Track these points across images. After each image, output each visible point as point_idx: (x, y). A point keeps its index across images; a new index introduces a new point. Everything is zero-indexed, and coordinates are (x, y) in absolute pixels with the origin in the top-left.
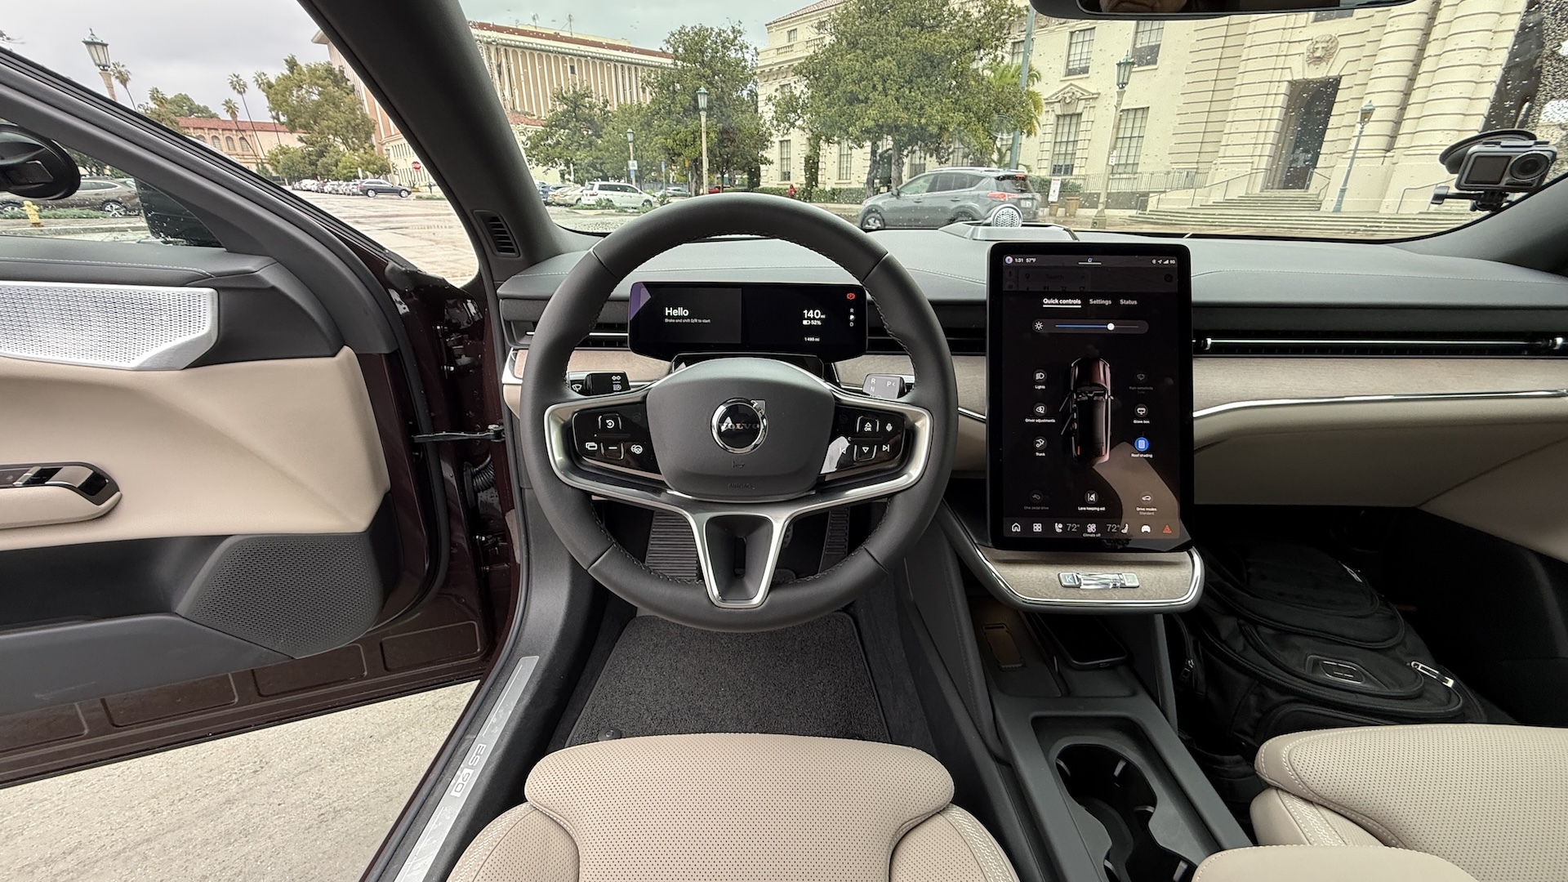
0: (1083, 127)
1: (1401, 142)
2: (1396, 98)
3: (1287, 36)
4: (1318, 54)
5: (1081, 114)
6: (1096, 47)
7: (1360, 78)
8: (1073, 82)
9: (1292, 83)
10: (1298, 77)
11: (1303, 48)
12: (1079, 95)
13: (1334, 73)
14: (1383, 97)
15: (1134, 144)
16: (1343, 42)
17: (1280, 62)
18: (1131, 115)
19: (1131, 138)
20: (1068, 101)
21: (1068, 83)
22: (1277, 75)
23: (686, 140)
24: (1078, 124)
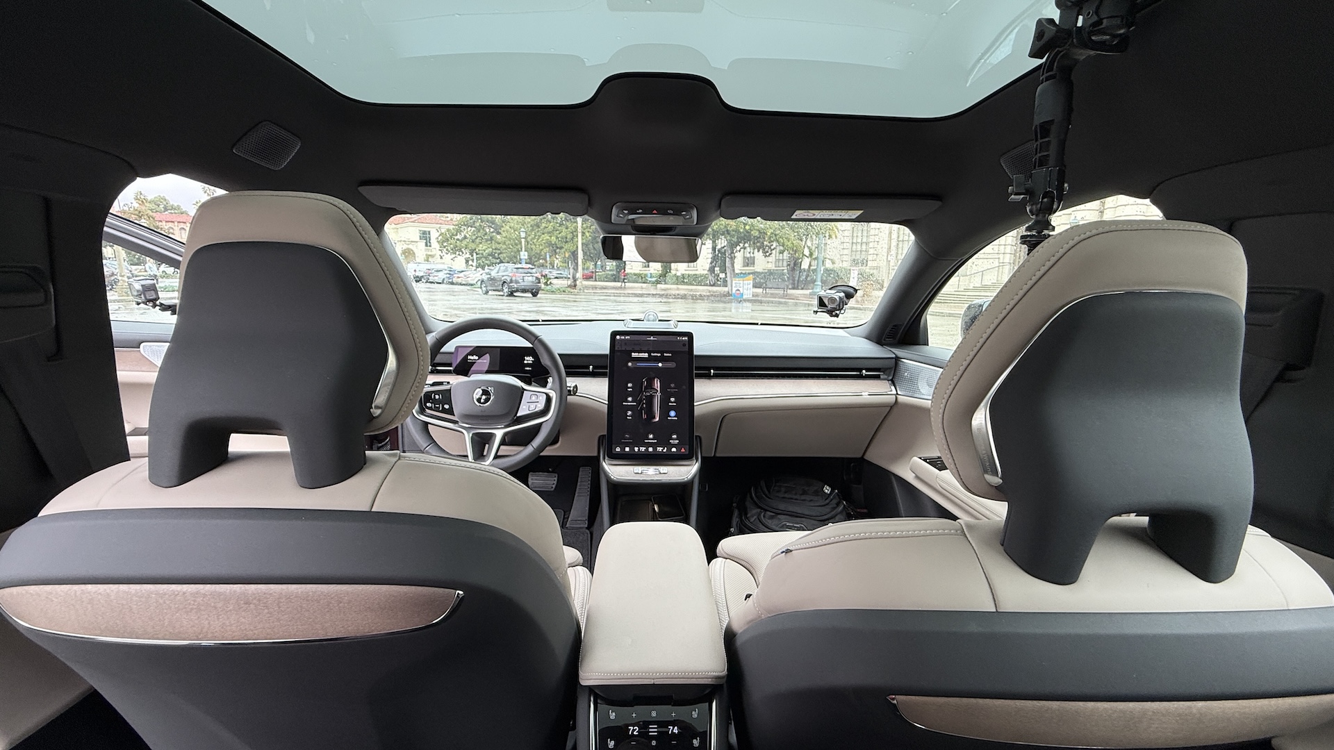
23: (566, 238)
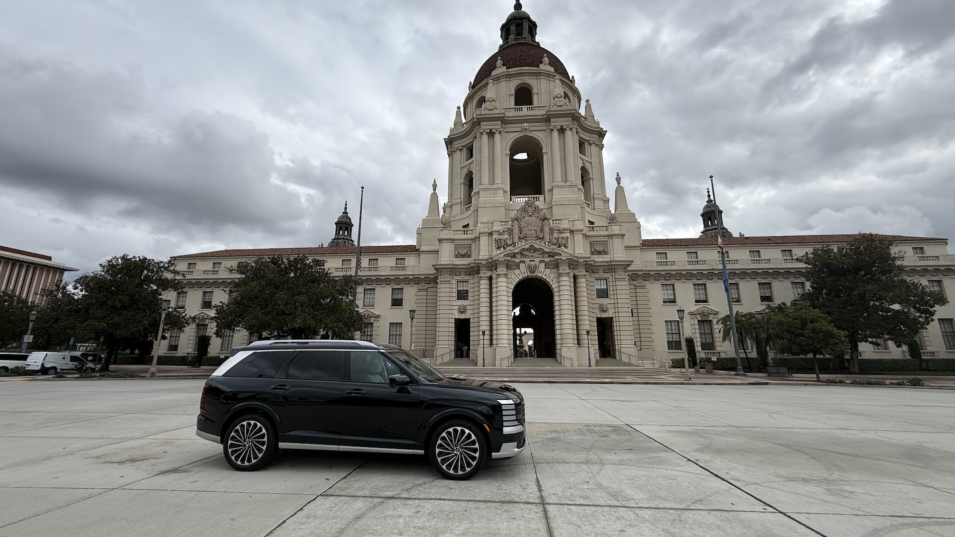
0: (374, 329)
1: (494, 342)
2: (488, 328)
3: (451, 303)
4: (462, 310)
5: (373, 323)
6: (376, 296)
7: (476, 320)
8: (368, 309)
9: (455, 319)
10: (457, 317)
11: (456, 308)
12: (371, 315)
13: (467, 317)
14: (485, 326)
15: (398, 337)
16: (468, 307)
17: (450, 312)
18: (395, 326)
19: (396, 335)
20: (366, 317)
21: (366, 309)
22: (450, 316)
24: (372, 327)
